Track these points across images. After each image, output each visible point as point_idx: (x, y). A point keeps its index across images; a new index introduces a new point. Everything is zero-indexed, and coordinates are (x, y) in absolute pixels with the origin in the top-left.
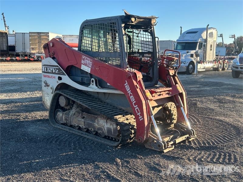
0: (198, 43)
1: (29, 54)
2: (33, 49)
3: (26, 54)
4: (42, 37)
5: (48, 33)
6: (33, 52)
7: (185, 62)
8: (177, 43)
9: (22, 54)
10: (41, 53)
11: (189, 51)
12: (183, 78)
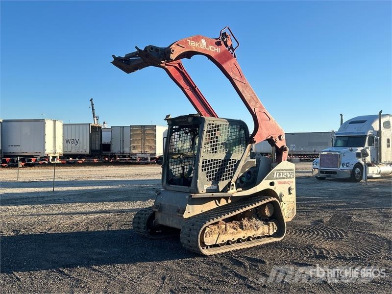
0: (367, 137)
1: (128, 154)
2: (134, 148)
3: (125, 154)
4: (147, 132)
5: (155, 126)
6: (134, 151)
7: (348, 164)
8: (337, 137)
9: (120, 155)
10: (145, 154)
11: (353, 148)
12: (345, 187)
